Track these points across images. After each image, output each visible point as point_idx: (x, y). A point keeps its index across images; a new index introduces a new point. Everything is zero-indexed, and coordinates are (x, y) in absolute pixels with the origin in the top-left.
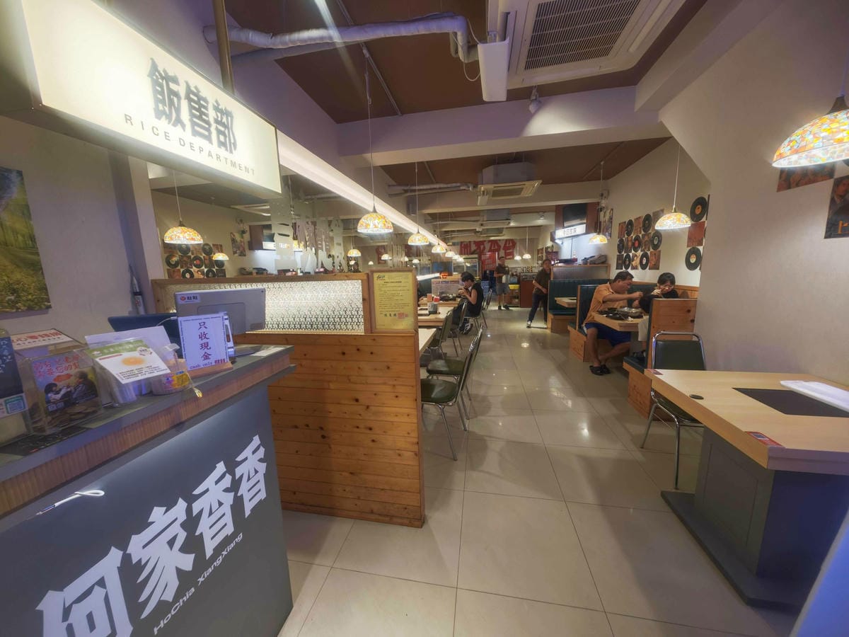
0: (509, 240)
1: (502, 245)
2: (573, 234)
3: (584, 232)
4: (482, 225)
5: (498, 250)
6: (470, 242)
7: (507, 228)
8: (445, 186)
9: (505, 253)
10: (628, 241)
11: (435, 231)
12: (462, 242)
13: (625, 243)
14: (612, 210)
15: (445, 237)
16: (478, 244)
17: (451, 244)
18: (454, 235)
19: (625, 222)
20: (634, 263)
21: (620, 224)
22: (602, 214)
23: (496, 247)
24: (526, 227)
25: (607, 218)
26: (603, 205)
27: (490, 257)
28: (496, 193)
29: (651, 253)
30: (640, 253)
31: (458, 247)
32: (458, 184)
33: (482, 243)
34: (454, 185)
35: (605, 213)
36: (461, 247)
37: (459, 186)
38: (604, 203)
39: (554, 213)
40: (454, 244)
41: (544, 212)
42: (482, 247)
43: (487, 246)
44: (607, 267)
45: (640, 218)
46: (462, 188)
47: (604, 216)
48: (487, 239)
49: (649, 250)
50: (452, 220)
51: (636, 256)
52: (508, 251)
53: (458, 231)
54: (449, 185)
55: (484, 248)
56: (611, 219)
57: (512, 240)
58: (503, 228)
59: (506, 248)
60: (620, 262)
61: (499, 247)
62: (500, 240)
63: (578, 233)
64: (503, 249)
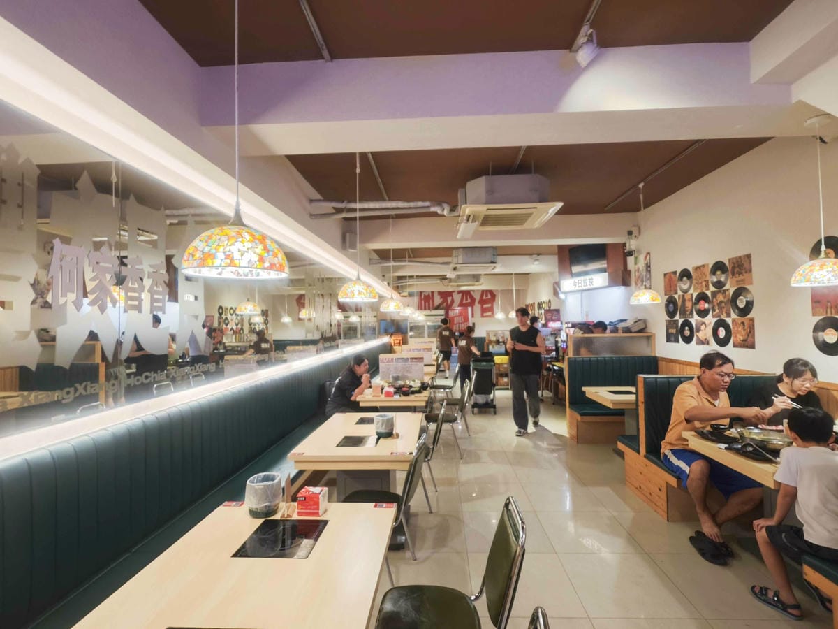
0: (487, 291)
1: (477, 297)
2: (589, 287)
3: (607, 284)
4: (455, 269)
5: (472, 304)
6: (433, 293)
7: (485, 275)
8: (406, 205)
9: (482, 307)
10: (684, 301)
11: (384, 276)
12: (421, 293)
13: (679, 304)
14: (649, 253)
15: (398, 284)
16: (445, 295)
17: (406, 294)
18: (411, 282)
19: (675, 273)
20: (701, 335)
21: (665, 275)
22: (630, 260)
23: (469, 300)
24: (512, 274)
25: (641, 264)
26: (633, 248)
27: (461, 314)
28: (487, 220)
29: (734, 321)
30: (710, 320)
31: (416, 299)
32: (427, 204)
33: (450, 294)
34: (420, 204)
35: (636, 258)
36: (421, 300)
37: (428, 207)
38: (632, 244)
39: (556, 257)
40: (411, 295)
41: (539, 255)
42: (449, 299)
43: (457, 298)
44: (648, 338)
45: (703, 266)
46: (433, 209)
47: (636, 263)
48: (457, 289)
49: (729, 315)
50: (409, 261)
51: (704, 323)
52: (485, 306)
53: (417, 276)
54: (412, 204)
55: (453, 301)
56: (648, 266)
57: (491, 292)
58: (480, 275)
59: (482, 302)
60: (674, 331)
61: (473, 300)
62: (473, 291)
63: (596, 285)
64: (479, 303)
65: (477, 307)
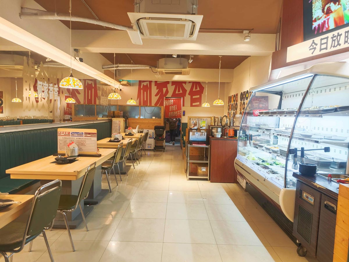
0: (197, 83)
1: (188, 88)
5: (183, 95)
6: (150, 82)
12: (140, 82)
16: (161, 85)
17: (125, 82)
23: (181, 92)
27: (174, 104)
33: (165, 84)
36: (140, 89)
40: (129, 84)
42: (164, 90)
43: (171, 89)
52: (194, 97)
55: (167, 92)
57: (200, 85)
59: (192, 93)
61: (185, 91)
62: (184, 82)
64: (189, 94)
65: (188, 98)
